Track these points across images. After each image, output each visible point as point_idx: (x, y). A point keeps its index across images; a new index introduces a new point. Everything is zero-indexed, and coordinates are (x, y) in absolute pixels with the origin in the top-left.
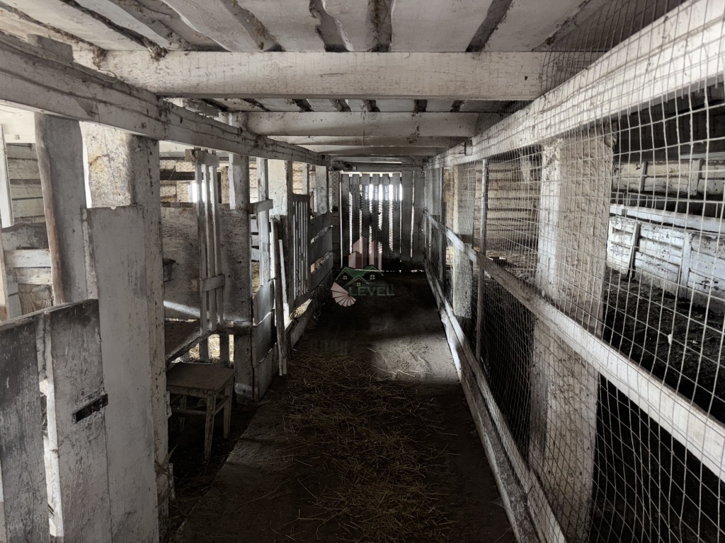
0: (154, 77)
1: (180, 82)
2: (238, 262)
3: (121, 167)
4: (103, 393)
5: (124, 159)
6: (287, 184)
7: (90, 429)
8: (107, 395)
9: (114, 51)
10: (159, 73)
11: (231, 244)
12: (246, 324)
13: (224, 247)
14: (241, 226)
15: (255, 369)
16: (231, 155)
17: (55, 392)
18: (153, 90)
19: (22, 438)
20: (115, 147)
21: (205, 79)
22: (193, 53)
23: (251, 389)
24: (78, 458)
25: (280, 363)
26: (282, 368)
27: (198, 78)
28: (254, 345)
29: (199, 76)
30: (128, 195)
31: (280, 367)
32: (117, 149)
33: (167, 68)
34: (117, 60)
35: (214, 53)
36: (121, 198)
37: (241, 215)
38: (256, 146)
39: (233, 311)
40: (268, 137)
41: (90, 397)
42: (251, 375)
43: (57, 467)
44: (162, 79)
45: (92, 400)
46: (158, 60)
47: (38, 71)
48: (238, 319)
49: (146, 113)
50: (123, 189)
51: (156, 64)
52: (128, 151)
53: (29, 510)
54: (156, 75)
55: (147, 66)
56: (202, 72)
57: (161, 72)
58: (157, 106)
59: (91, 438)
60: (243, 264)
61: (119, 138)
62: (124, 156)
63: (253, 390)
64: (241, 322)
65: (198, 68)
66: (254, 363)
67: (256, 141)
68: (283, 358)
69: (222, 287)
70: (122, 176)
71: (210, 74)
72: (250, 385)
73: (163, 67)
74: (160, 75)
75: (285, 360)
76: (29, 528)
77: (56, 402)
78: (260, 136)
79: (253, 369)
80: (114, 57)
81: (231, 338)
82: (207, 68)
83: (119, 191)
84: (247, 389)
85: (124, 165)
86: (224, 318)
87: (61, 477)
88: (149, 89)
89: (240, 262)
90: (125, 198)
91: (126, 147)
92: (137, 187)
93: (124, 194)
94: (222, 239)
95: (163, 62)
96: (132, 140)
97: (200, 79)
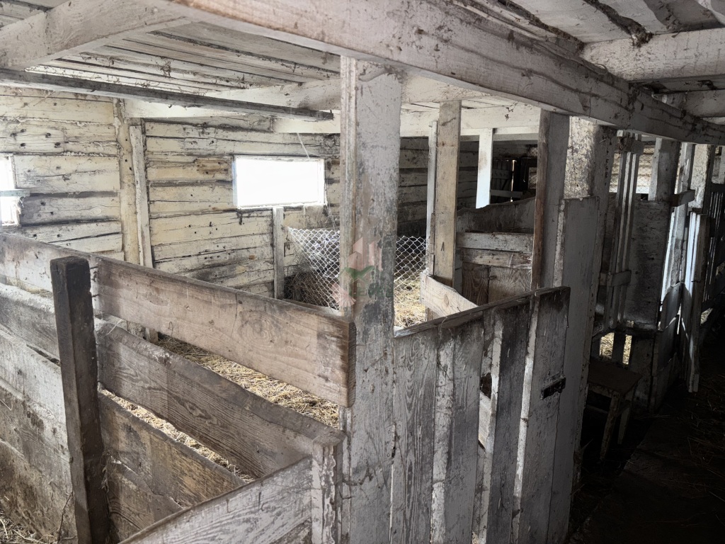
0: (632, 65)
1: (661, 66)
2: (650, 259)
3: (584, 159)
4: (562, 377)
5: (587, 150)
6: (707, 172)
7: (549, 407)
8: (565, 379)
9: (593, 42)
10: (639, 60)
11: (643, 238)
12: (649, 327)
13: (635, 242)
14: (659, 219)
15: (655, 378)
16: (659, 140)
17: (534, 368)
18: (629, 78)
19: (510, 403)
20: (581, 139)
21: (692, 61)
22: (683, 36)
23: (646, 398)
24: (539, 431)
25: (691, 378)
26: (693, 385)
27: (684, 61)
28: (656, 351)
29: (686, 58)
30: (586, 186)
31: (691, 383)
32: (583, 140)
33: (648, 53)
34: (594, 52)
35: (710, 30)
36: (579, 189)
37: (662, 207)
38: (694, 130)
39: (637, 310)
40: (704, 119)
41: (554, 378)
42: (649, 383)
43: (525, 435)
44: (641, 65)
45: (554, 381)
46: (639, 46)
47: (562, 71)
48: (640, 320)
49: (619, 102)
50: (581, 181)
51: (637, 50)
52: (593, 143)
53: (505, 467)
54: (635, 62)
55: (626, 54)
56: (690, 53)
57: (641, 58)
58: (628, 94)
59: (549, 415)
60: (655, 261)
61: (586, 130)
62: (588, 148)
63: (649, 400)
64: (644, 324)
65: (685, 50)
66: (654, 371)
67: (694, 125)
68: (696, 373)
69: (627, 284)
70: (583, 167)
71: (701, 54)
72: (645, 393)
73: (645, 53)
74: (639, 62)
75: (698, 376)
76: (503, 482)
77: (533, 377)
78: (698, 119)
79: (652, 377)
80: (591, 50)
81: (629, 339)
82: (697, 48)
83: (577, 182)
84: (641, 397)
85: (586, 156)
86: (624, 317)
87: (526, 445)
88: (624, 77)
89: (653, 259)
90: (583, 189)
91: (592, 139)
92: (596, 178)
93: (583, 185)
94: (634, 232)
95: (644, 48)
96: (599, 131)
97: (687, 61)
